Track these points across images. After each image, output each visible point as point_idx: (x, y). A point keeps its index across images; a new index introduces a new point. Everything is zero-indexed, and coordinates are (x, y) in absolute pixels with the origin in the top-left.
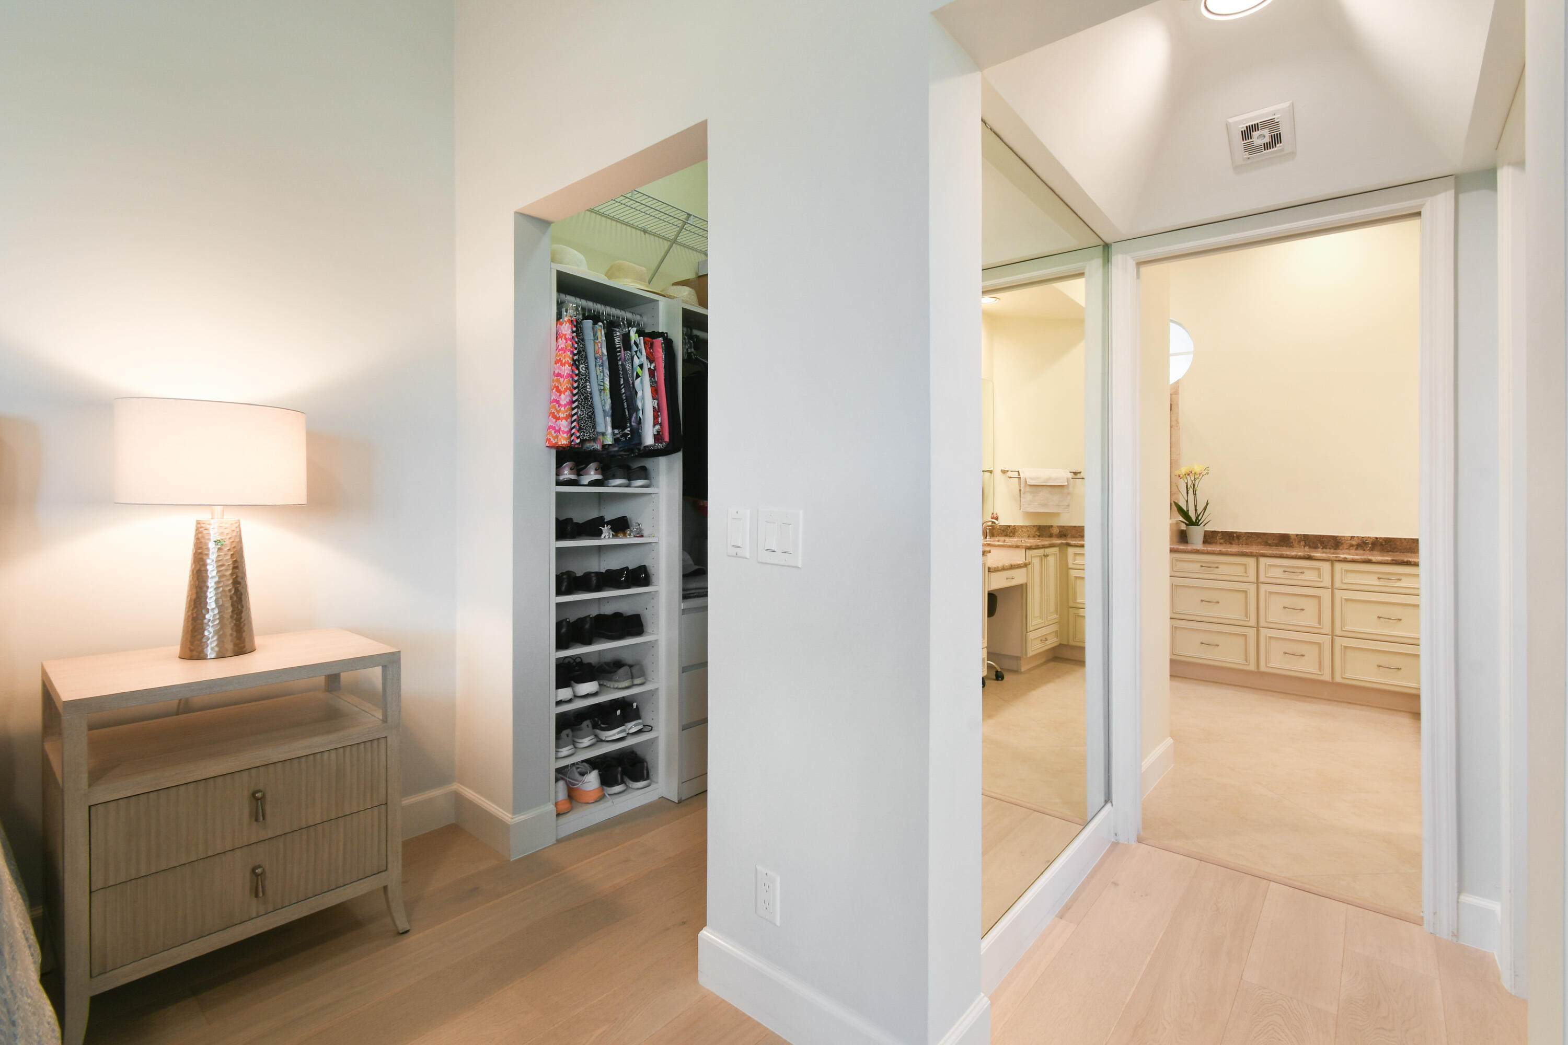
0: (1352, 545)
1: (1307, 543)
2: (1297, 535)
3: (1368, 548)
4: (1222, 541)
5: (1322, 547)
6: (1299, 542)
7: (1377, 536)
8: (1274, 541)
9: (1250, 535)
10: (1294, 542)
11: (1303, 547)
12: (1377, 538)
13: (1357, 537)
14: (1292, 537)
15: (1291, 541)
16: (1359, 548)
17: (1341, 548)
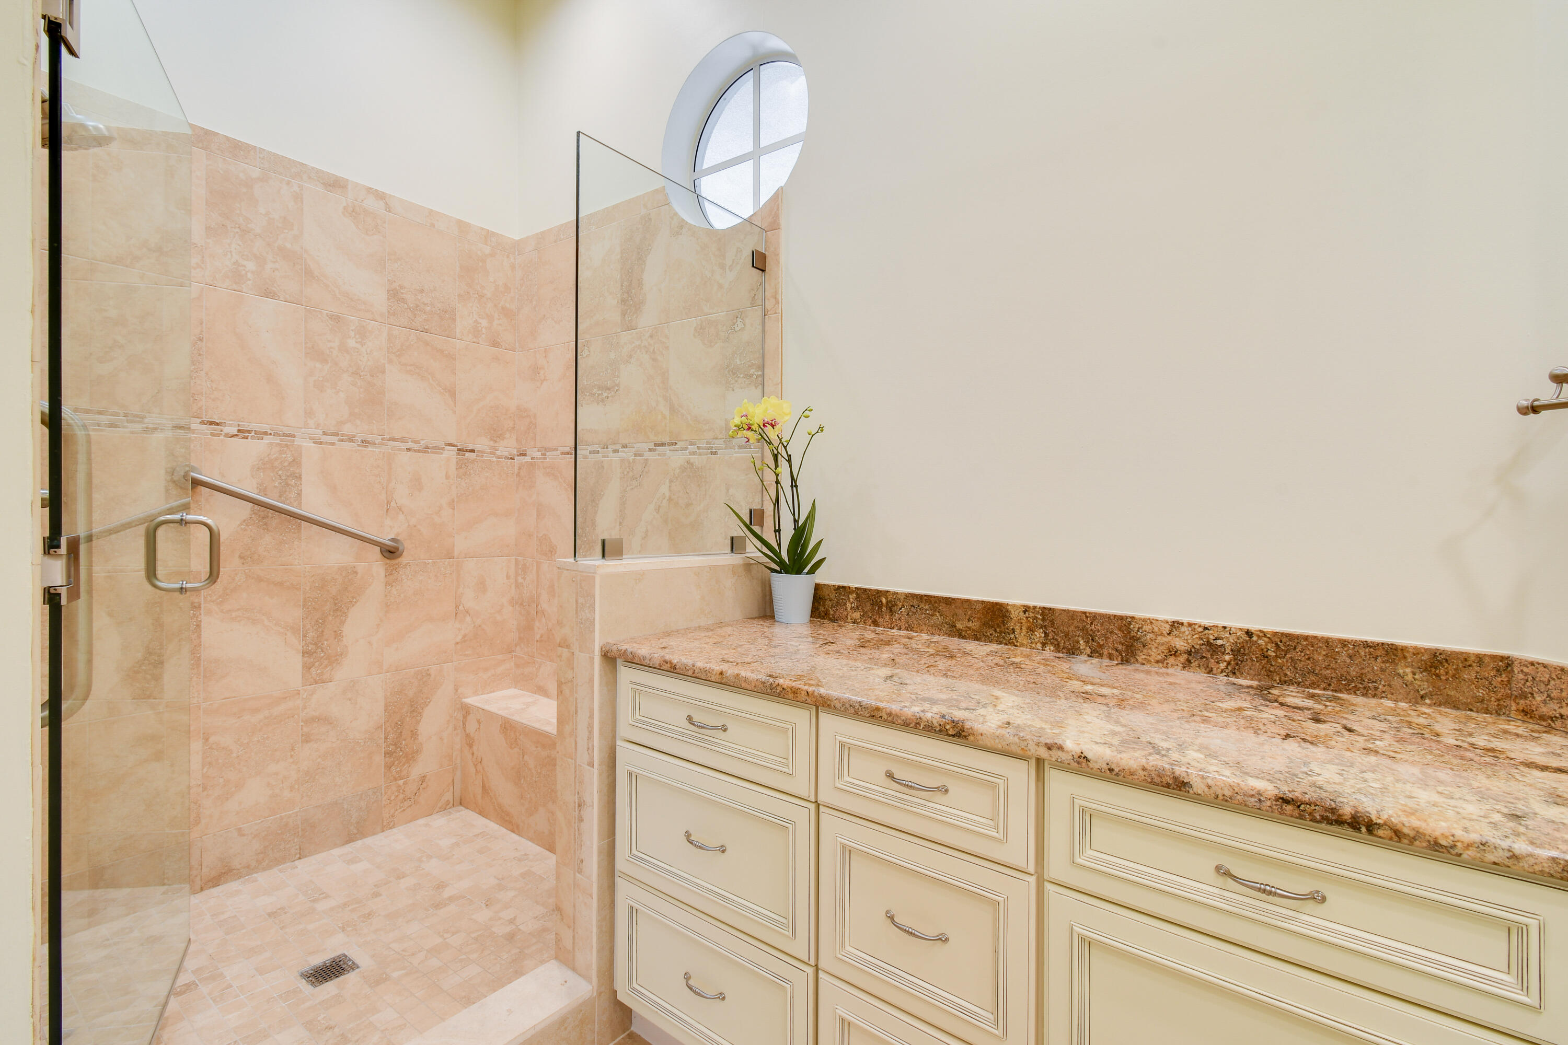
0: (1173, 652)
1: (1050, 636)
2: (1026, 609)
3: (1223, 665)
4: (857, 615)
5: (1088, 651)
6: (1031, 630)
7: (1254, 627)
8: (970, 624)
9: (915, 603)
10: (1017, 628)
11: (1039, 646)
12: (1249, 633)
13: (1190, 625)
14: (1014, 614)
15: (1011, 625)
16: (1195, 664)
17: (1141, 657)
